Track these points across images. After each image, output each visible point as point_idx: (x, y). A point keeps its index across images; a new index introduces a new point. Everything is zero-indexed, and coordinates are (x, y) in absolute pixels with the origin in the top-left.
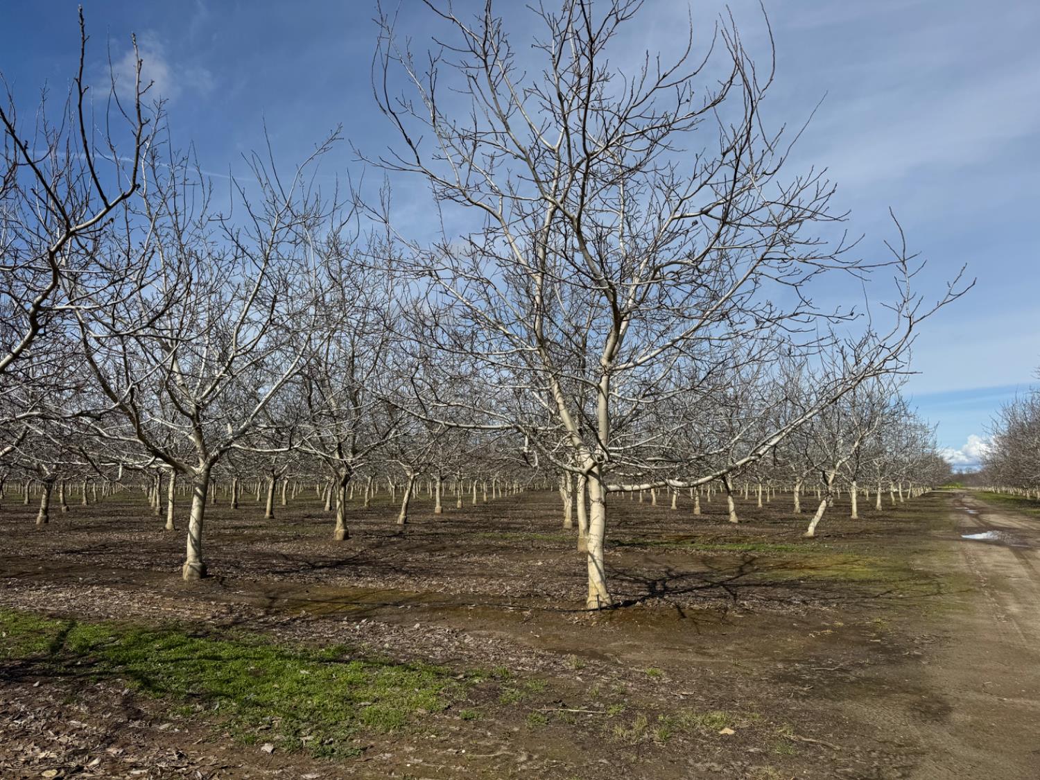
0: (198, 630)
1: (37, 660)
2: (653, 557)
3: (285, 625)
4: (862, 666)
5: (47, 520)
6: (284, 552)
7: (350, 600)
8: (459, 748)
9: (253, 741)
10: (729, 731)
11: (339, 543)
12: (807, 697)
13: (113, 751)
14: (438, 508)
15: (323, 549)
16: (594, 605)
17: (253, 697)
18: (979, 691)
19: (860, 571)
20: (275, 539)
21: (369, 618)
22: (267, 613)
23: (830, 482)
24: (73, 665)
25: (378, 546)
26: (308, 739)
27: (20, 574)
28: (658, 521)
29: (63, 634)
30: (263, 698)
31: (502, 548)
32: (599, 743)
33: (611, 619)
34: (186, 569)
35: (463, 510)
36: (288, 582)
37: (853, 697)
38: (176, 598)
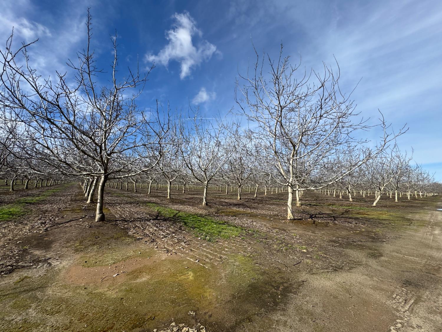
0: (201, 215)
1: (170, 218)
2: (317, 209)
3: (218, 216)
4: (361, 241)
5: (184, 192)
6: (226, 201)
7: (234, 212)
8: (236, 244)
9: (198, 237)
10: (305, 251)
11: (239, 200)
12: (336, 247)
13: (174, 235)
14: (266, 194)
15: (235, 201)
16: (289, 218)
17: (202, 229)
18: (398, 253)
19: (384, 217)
20: (226, 199)
21: (235, 216)
22: (216, 214)
23: (382, 190)
24: (176, 219)
25: (247, 201)
26: (208, 238)
27: (176, 202)
28: (327, 200)
29: (177, 214)
30: (204, 229)
31: (277, 204)
32: (269, 248)
33: (292, 222)
34: (203, 203)
35: (273, 195)
36: (223, 208)
37: (351, 249)
38: (200, 209)
